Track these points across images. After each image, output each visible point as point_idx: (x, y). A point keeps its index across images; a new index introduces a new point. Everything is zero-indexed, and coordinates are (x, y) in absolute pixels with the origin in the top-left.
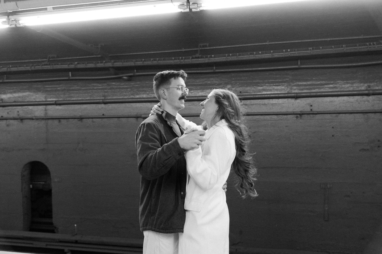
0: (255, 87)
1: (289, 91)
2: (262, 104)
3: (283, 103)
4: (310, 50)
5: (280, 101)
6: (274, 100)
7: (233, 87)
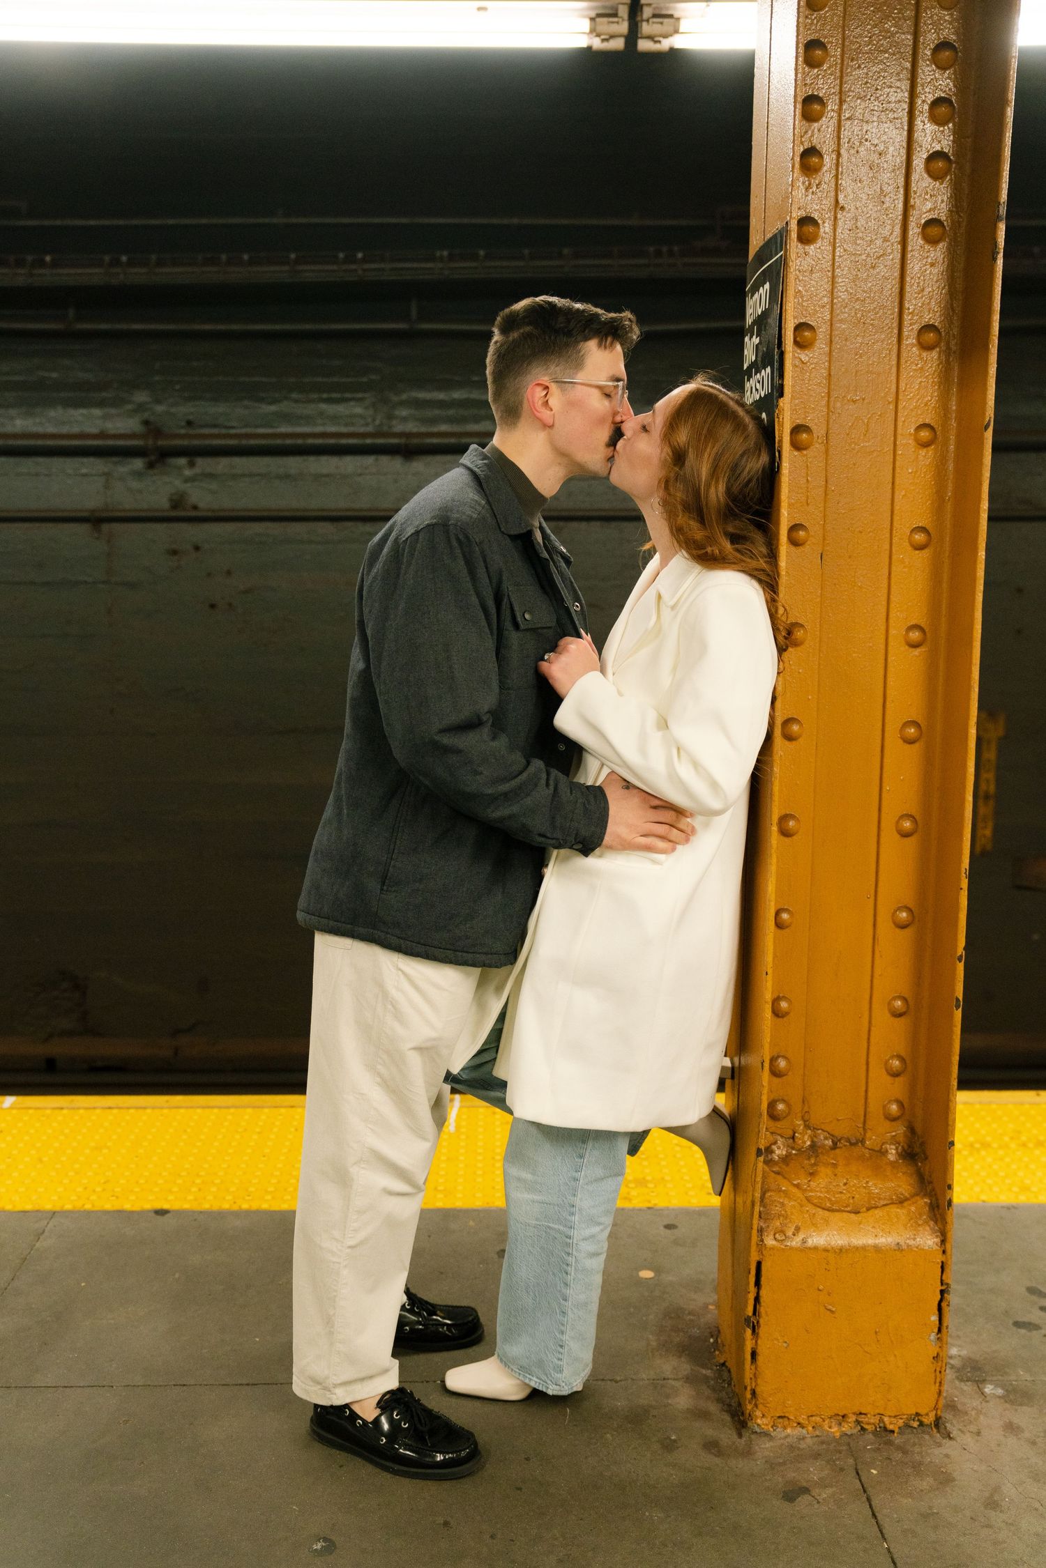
0: (246, 402)
1: (381, 425)
2: (279, 477)
3: (360, 475)
4: (441, 259)
5: (349, 464)
6: (324, 459)
7: (158, 402)
